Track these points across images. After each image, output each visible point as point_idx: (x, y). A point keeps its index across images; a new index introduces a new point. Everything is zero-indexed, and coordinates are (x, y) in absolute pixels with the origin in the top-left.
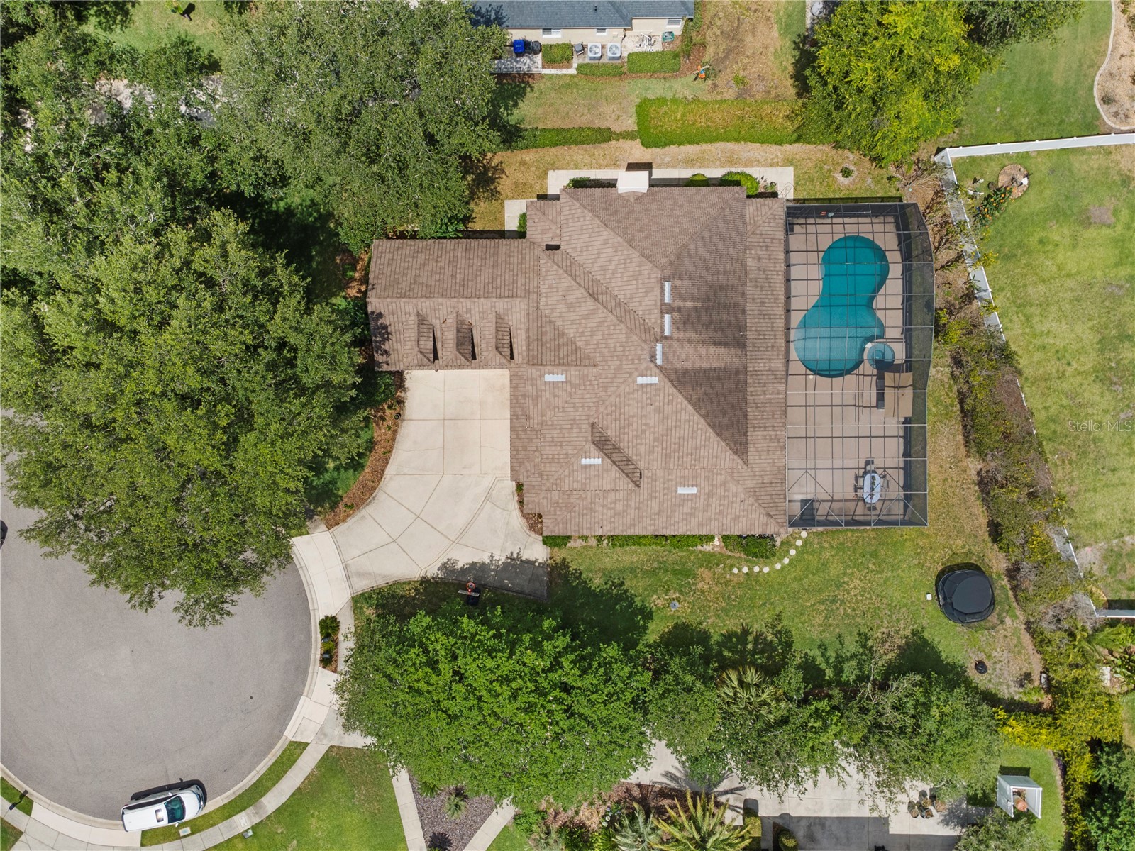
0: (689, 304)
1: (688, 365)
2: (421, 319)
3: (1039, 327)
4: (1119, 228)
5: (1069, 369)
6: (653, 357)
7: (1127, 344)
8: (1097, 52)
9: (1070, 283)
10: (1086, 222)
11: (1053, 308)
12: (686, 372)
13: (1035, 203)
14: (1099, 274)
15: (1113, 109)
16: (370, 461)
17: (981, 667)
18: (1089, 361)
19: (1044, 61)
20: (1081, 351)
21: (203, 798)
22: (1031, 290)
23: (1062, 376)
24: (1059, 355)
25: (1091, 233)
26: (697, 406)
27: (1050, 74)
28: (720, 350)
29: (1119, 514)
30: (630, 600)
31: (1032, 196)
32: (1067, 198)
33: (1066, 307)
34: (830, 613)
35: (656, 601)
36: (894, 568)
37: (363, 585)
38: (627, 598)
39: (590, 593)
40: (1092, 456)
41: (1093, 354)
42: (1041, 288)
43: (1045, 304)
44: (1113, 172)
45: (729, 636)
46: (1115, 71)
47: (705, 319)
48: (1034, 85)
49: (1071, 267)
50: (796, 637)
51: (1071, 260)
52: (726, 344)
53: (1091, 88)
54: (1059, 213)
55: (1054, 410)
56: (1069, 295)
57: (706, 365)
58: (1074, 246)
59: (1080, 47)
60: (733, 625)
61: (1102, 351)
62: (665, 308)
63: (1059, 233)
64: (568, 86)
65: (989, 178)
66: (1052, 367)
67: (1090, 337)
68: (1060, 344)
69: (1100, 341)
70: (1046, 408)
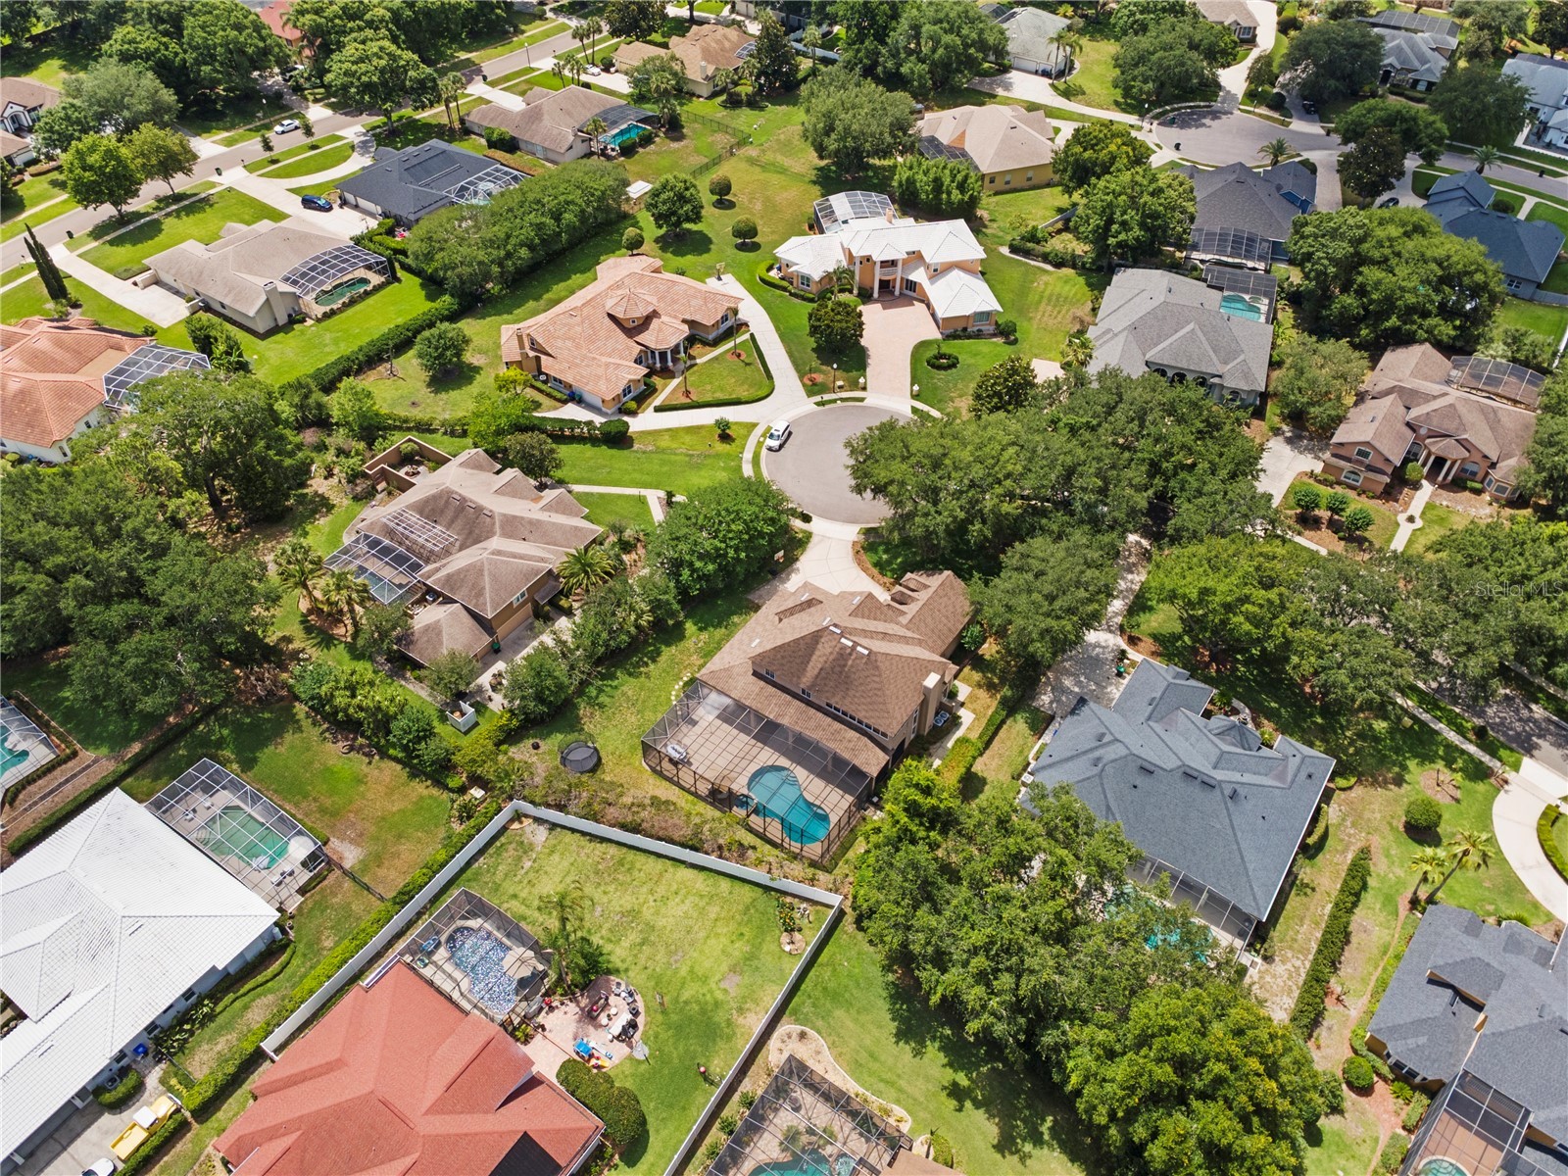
0: (850, 663)
1: (820, 646)
2: (926, 587)
3: (691, 898)
4: (714, 986)
5: (651, 899)
6: (835, 625)
7: (638, 940)
8: (840, 1055)
9: (702, 934)
10: (733, 969)
11: (695, 915)
12: (817, 643)
13: (769, 946)
14: (695, 955)
15: (794, 1036)
16: (875, 571)
17: (536, 747)
18: (647, 913)
19: (858, 1012)
20: (657, 913)
21: (770, 449)
22: (717, 909)
23: (651, 892)
24: (665, 899)
25: (724, 967)
26: (796, 641)
27: (848, 1011)
28: (816, 671)
29: (548, 868)
30: (715, 627)
31: (773, 947)
32: (757, 968)
33: (691, 922)
34: (628, 699)
35: (704, 636)
36: (624, 742)
37: (814, 540)
38: (719, 625)
39: (734, 613)
40: (592, 876)
41: (649, 917)
42: (713, 916)
43: (702, 912)
44: (753, 1006)
45: (659, 654)
46: (819, 1057)
47: (837, 669)
48: (847, 995)
49: (712, 942)
50: (632, 679)
51: (715, 945)
52: (817, 677)
53: (819, 1033)
54: (750, 957)
55: (636, 873)
56: (696, 928)
57: (814, 657)
58: (723, 951)
59: (853, 1043)
60: (663, 658)
61: (647, 924)
62: (856, 644)
63: (740, 948)
64: (1021, 752)
65: (806, 931)
66: (661, 890)
67: (661, 922)
68: (671, 903)
69: (653, 927)
70: (640, 870)
